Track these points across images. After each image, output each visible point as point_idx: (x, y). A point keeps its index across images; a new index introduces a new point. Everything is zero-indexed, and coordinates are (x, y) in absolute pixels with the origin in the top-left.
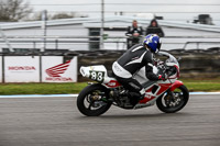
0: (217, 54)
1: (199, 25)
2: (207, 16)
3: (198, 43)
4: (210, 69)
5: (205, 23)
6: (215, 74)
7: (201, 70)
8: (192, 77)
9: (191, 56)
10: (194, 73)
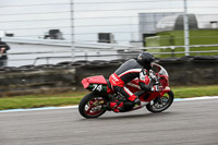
0: (67, 68)
1: (49, 40)
2: (57, 31)
3: (48, 58)
4: (60, 83)
5: (55, 38)
6: (66, 88)
7: (51, 85)
8: (43, 93)
9: (41, 72)
10: (45, 89)
